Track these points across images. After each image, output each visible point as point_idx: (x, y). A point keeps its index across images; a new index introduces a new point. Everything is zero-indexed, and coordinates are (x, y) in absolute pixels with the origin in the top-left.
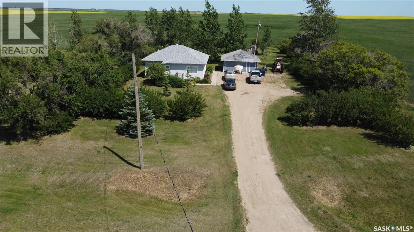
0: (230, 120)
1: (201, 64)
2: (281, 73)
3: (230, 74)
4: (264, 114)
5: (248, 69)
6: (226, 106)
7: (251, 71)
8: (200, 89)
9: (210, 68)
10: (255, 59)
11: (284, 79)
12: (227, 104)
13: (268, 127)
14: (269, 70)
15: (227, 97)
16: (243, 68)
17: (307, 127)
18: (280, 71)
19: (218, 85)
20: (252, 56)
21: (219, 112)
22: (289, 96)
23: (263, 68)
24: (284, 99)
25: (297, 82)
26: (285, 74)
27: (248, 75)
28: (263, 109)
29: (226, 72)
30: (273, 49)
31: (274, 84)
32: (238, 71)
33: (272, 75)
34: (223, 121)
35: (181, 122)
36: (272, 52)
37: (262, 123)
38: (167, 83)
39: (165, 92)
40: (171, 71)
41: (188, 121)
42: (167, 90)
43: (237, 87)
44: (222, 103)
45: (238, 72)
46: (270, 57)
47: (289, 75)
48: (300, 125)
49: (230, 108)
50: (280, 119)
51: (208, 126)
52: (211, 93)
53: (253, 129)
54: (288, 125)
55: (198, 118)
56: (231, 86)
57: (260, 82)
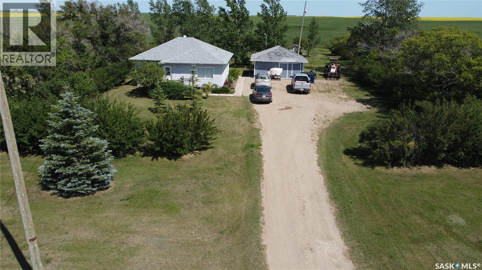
0: (261, 156)
1: (218, 63)
2: (337, 79)
3: (262, 80)
4: (320, 144)
5: (289, 73)
6: (255, 128)
7: (294, 75)
8: (216, 101)
9: (234, 72)
10: (300, 59)
11: (343, 87)
12: (257, 125)
13: (330, 169)
14: (320, 75)
15: (257, 114)
16: (282, 71)
17: (400, 169)
18: (336, 76)
19: (245, 96)
20: (295, 55)
21: (242, 140)
22: (356, 113)
23: (311, 71)
24: (349, 117)
25: (363, 91)
26: (342, 80)
27: (289, 82)
28: (317, 134)
29: (257, 77)
30: (321, 51)
31: (329, 94)
32: (276, 75)
33: (325, 81)
34: (247, 157)
35: (170, 159)
36: (321, 54)
37: (318, 161)
38: (159, 92)
39: (157, 106)
40: (173, 75)
41: (185, 157)
42: (161, 104)
43: (273, 98)
44: (248, 125)
45: (276, 77)
46: (319, 60)
47: (349, 81)
48: (387, 165)
49: (260, 133)
50: (347, 152)
51: (218, 169)
52: (233, 108)
53: (303, 175)
54: (365, 165)
55: (203, 152)
56: (264, 97)
57: (309, 90)
